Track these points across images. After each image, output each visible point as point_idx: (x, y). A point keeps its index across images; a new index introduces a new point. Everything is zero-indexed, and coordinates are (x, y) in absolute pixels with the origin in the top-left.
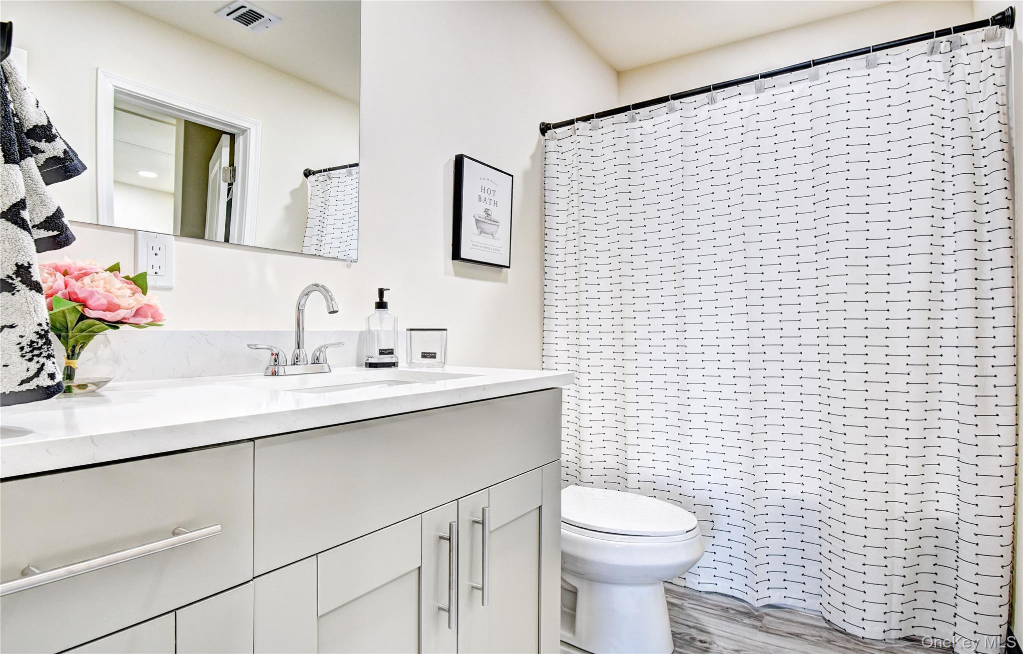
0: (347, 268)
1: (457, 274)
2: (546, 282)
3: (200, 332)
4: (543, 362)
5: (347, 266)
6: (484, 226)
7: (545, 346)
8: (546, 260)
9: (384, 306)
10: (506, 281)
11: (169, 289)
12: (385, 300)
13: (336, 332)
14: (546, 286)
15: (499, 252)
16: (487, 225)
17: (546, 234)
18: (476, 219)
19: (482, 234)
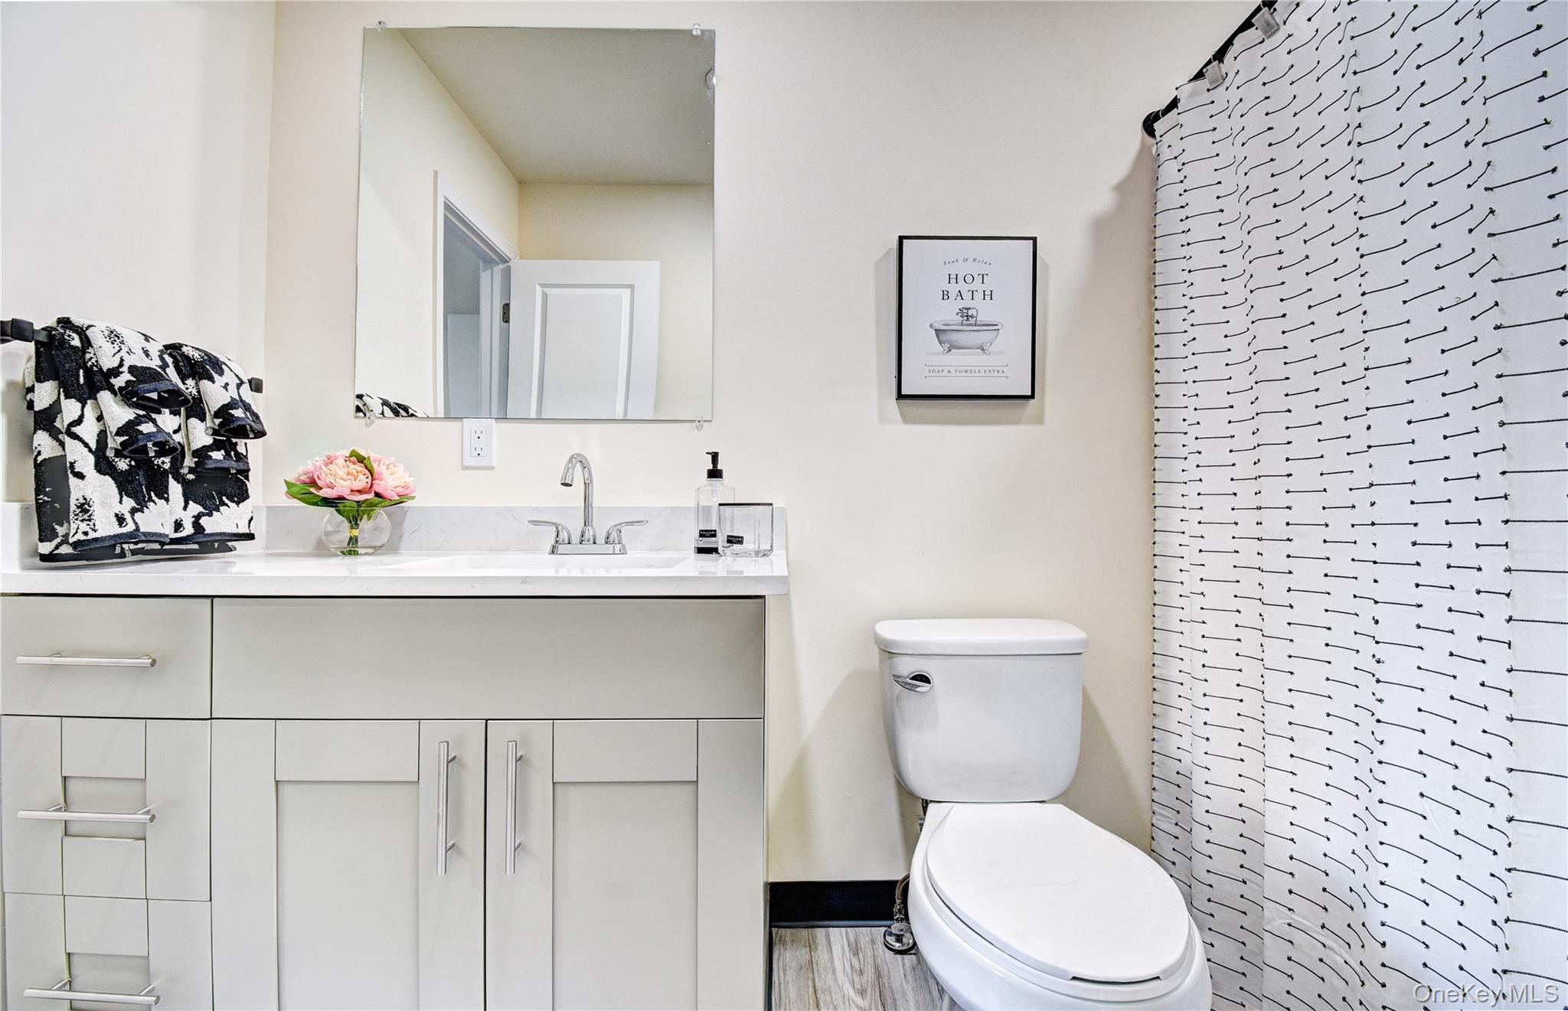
0: (696, 431)
1: (907, 419)
2: (1158, 414)
3: (506, 508)
4: (1155, 567)
5: (697, 428)
6: (956, 337)
7: (1158, 537)
8: (1156, 371)
9: (718, 474)
10: (1039, 420)
11: (492, 468)
12: (719, 467)
13: (665, 508)
14: (1158, 420)
15: (1003, 375)
16: (964, 334)
17: (1158, 322)
18: (935, 330)
19: (953, 351)
